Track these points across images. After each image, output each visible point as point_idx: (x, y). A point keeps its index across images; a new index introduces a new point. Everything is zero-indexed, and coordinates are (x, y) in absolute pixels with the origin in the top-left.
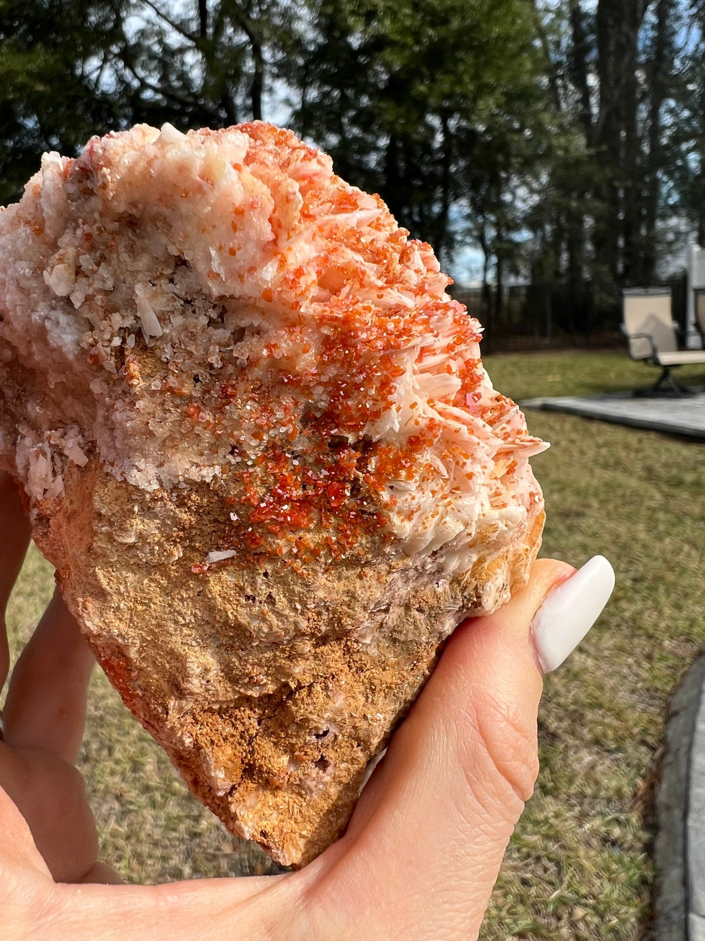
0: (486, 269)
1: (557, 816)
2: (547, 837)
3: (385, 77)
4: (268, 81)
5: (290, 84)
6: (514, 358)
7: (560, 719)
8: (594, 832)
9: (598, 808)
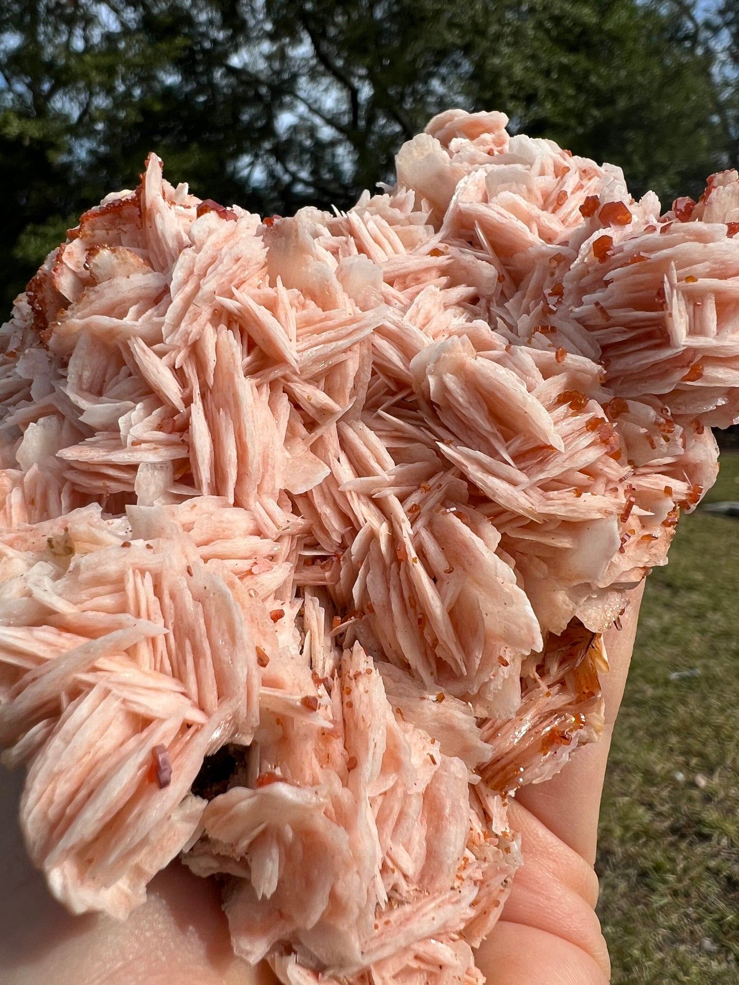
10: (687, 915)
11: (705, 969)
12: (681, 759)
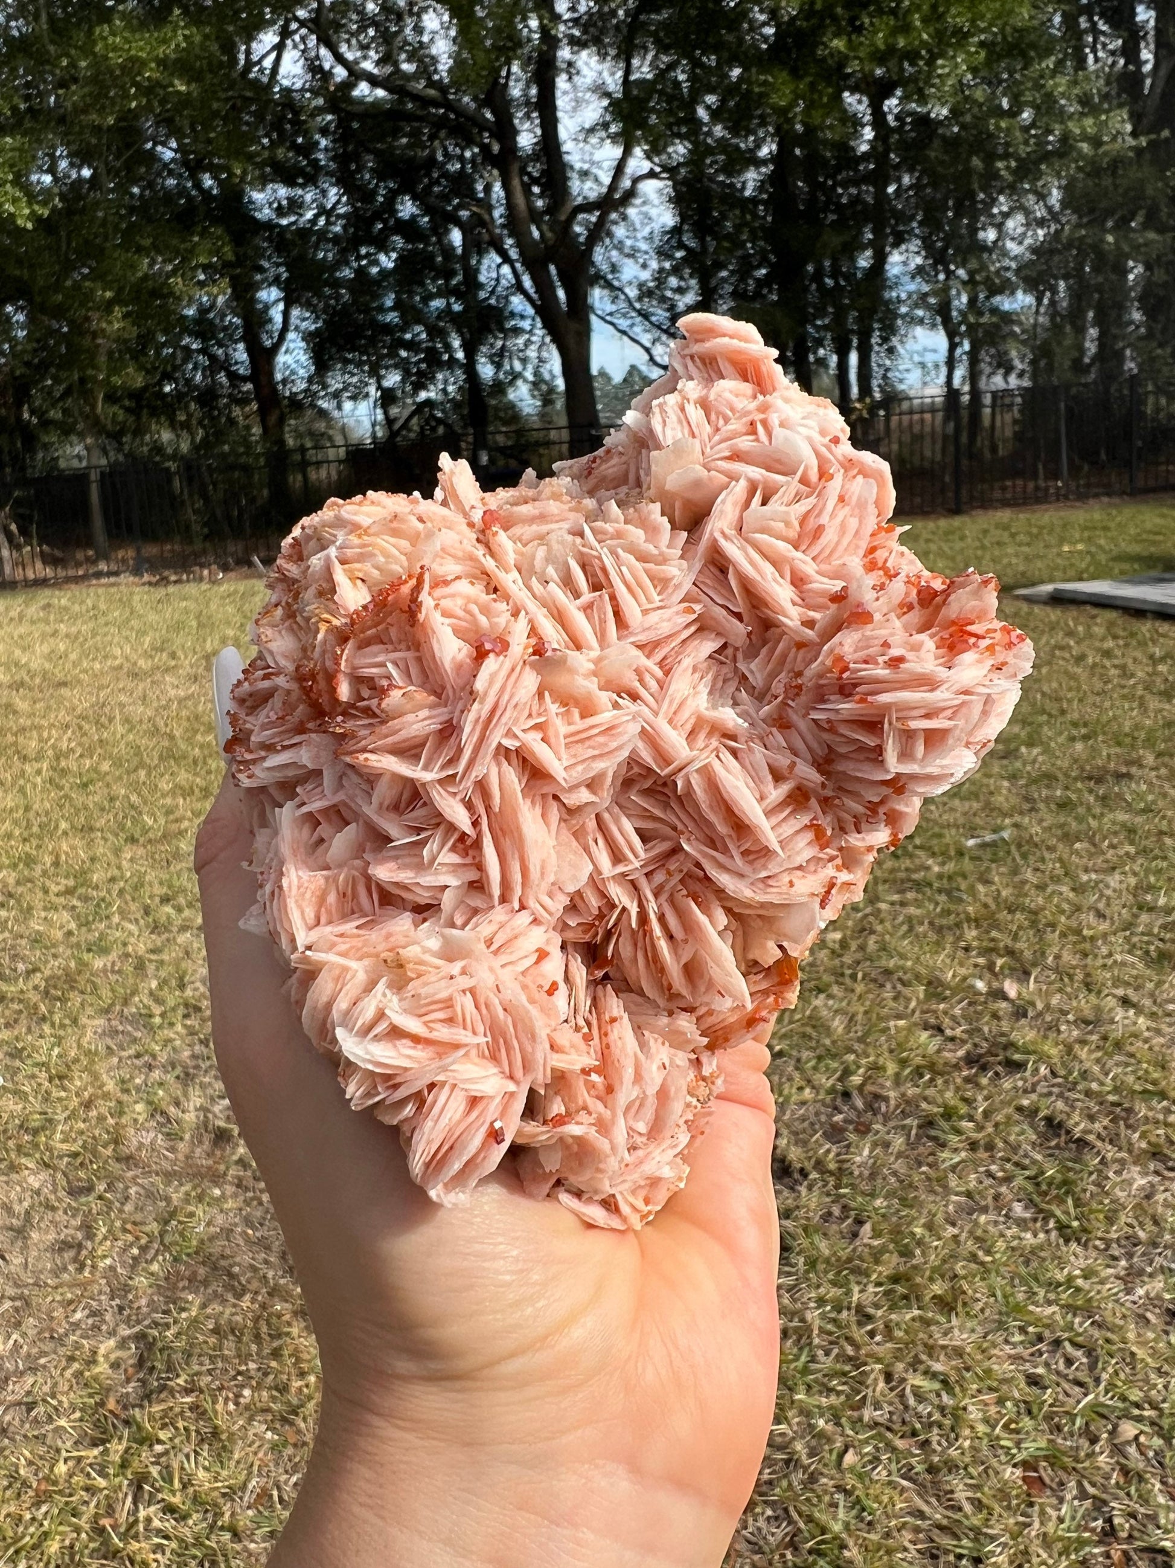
0: (951, 363)
1: (1087, 1274)
2: (1071, 1308)
3: (770, 31)
4: (564, 53)
5: (603, 56)
6: (1004, 515)
7: (1092, 1118)
8: (1153, 1301)
9: (1158, 1261)
10: (990, 1174)
11: (1015, 1243)
12: (981, 961)
